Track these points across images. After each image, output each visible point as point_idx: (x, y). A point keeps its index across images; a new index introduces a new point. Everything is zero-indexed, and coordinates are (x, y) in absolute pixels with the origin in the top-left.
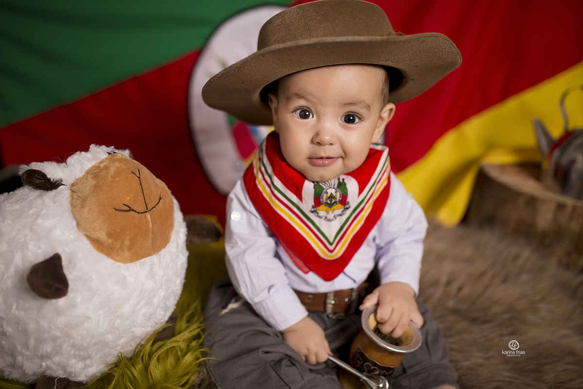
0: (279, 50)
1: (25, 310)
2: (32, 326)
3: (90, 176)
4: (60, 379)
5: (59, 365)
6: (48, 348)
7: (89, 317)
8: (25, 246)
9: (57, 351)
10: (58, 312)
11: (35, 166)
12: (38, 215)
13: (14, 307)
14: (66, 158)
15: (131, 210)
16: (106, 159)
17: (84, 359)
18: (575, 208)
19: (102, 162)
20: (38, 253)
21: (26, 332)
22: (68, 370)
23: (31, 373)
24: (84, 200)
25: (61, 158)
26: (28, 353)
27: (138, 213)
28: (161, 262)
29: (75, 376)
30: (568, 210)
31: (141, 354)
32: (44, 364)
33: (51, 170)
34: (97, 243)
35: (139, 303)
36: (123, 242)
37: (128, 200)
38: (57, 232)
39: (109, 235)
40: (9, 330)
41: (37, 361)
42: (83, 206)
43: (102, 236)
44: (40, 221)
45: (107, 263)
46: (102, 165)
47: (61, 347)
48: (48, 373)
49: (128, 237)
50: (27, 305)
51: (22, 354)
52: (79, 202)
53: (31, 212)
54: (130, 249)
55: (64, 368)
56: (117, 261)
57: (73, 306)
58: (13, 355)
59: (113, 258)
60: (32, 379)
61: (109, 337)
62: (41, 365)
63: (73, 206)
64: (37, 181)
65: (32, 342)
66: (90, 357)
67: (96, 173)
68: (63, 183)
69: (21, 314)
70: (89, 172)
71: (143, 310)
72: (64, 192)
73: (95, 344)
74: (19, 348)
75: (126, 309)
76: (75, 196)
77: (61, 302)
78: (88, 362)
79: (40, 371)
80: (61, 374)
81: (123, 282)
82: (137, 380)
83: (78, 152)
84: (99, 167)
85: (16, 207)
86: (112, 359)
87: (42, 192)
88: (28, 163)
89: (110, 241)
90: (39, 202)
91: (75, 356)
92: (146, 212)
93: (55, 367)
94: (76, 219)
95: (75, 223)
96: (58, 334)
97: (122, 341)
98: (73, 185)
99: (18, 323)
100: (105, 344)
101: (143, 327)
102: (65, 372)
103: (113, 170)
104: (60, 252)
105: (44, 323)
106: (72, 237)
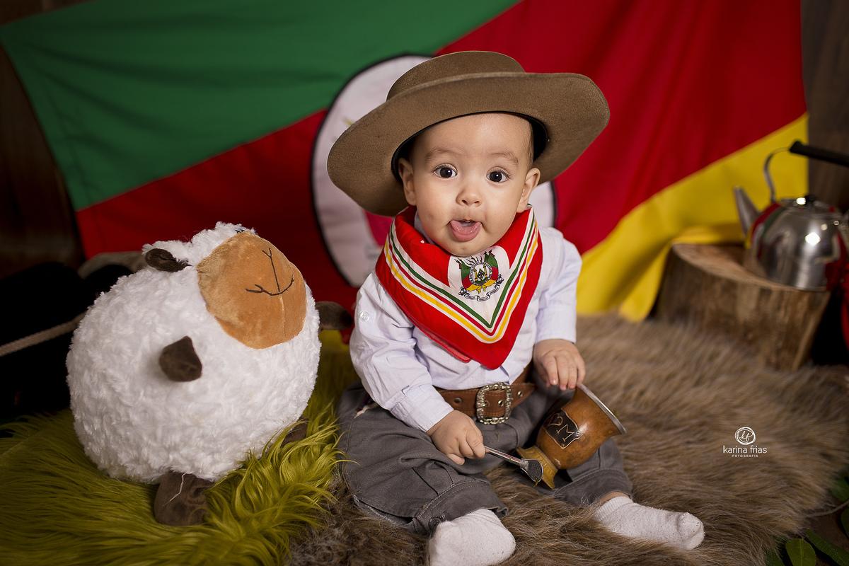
0: (425, 89)
1: (153, 397)
2: (160, 414)
3: (218, 255)
4: (187, 476)
5: (186, 458)
6: (176, 438)
7: (219, 405)
8: (153, 329)
9: (186, 442)
10: (189, 398)
11: (160, 245)
12: (165, 297)
13: (142, 393)
14: (192, 237)
15: (263, 291)
16: (235, 237)
17: (212, 453)
18: (782, 293)
19: (231, 240)
20: (167, 336)
21: (154, 421)
22: (196, 464)
23: (157, 467)
24: (214, 280)
25: (186, 236)
26: (154, 444)
27: (271, 294)
28: (294, 351)
29: (203, 473)
30: (774, 297)
31: (271, 454)
32: (171, 457)
33: (176, 249)
34: (228, 326)
35: (271, 392)
36: (255, 326)
37: (260, 280)
38: (186, 314)
39: (241, 318)
40: (136, 418)
41: (164, 454)
42: (213, 286)
43: (234, 318)
44: (167, 303)
45: (237, 347)
46: (231, 244)
47: (190, 437)
48: (175, 468)
49: (260, 321)
50: (156, 391)
51: (148, 446)
52: (208, 282)
53: (157, 293)
54: (262, 333)
55: (191, 462)
56: (248, 346)
57: (204, 392)
58: (138, 448)
59: (244, 343)
60: (155, 476)
61: (240, 430)
62: (168, 459)
63: (201, 286)
64: (162, 262)
65: (159, 433)
66: (218, 451)
67: (224, 252)
68: (189, 263)
69: (149, 401)
70: (217, 251)
71: (275, 402)
72: (190, 273)
73: (225, 436)
74: (145, 438)
75: (258, 399)
76: (204, 276)
77: (191, 386)
78: (217, 456)
79: (167, 465)
80: (187, 470)
81: (255, 368)
82: (267, 481)
83: (205, 230)
84: (228, 245)
85: (141, 289)
86: (241, 457)
87: (167, 274)
88: (152, 243)
89: (242, 324)
90: (165, 283)
91: (204, 449)
92: (278, 294)
93: (182, 462)
94: (205, 300)
95: (204, 305)
96: (188, 423)
97: (252, 436)
98: (200, 265)
99: (145, 412)
100: (235, 438)
101: (275, 421)
102: (193, 466)
103: (242, 248)
104: (190, 335)
105: (174, 412)
106: (202, 319)
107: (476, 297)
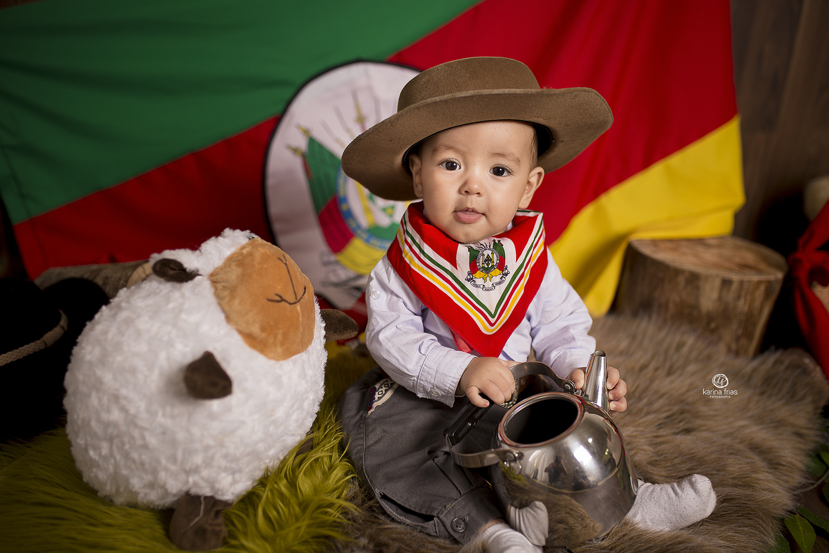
0: (436, 103)
1: (173, 417)
2: (181, 436)
3: (233, 264)
4: (206, 498)
5: (207, 481)
6: (198, 459)
7: (243, 423)
8: (170, 344)
9: (208, 463)
10: (212, 416)
11: (169, 254)
12: (180, 310)
13: (160, 414)
14: (200, 246)
15: (282, 300)
16: (247, 244)
17: (233, 473)
19: (243, 247)
20: (185, 352)
21: (174, 443)
22: (217, 486)
23: (174, 491)
24: (233, 290)
25: (194, 244)
26: (173, 468)
27: (290, 304)
28: (309, 361)
29: (223, 494)
31: (285, 468)
32: (191, 480)
33: (186, 258)
34: (250, 339)
35: (293, 406)
36: (276, 337)
37: (279, 289)
38: (205, 328)
39: (263, 329)
40: (152, 441)
41: (182, 477)
42: (233, 297)
43: (256, 330)
44: (184, 316)
45: (259, 361)
46: (245, 252)
47: (212, 458)
48: (194, 491)
49: (281, 332)
50: (176, 411)
51: (166, 470)
52: (226, 293)
53: (171, 306)
54: (282, 344)
55: (212, 484)
56: (271, 358)
57: (229, 409)
58: (155, 472)
59: (266, 355)
60: (169, 501)
61: (261, 446)
62: (187, 482)
63: (217, 295)
64: (171, 272)
65: (180, 455)
66: (240, 471)
67: (238, 260)
68: (200, 273)
69: (168, 422)
70: (230, 260)
71: (294, 416)
72: (202, 285)
73: (248, 454)
74: (164, 461)
75: (280, 413)
76: (219, 286)
77: (215, 405)
78: (237, 476)
79: (185, 489)
80: (206, 491)
81: (277, 382)
83: (213, 238)
84: (242, 253)
85: (150, 301)
86: (259, 474)
87: (178, 285)
88: (160, 251)
89: (264, 335)
90: (177, 295)
91: (226, 470)
92: (295, 303)
93: (202, 483)
94: (224, 311)
95: (222, 316)
96: (211, 442)
97: (272, 452)
98: (212, 275)
99: (164, 433)
100: (255, 455)
101: (293, 435)
102: (213, 488)
103: (258, 256)
104: (210, 349)
105: (196, 431)
106: (222, 332)
107: (482, 286)
